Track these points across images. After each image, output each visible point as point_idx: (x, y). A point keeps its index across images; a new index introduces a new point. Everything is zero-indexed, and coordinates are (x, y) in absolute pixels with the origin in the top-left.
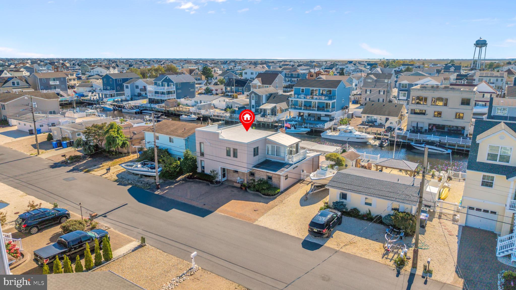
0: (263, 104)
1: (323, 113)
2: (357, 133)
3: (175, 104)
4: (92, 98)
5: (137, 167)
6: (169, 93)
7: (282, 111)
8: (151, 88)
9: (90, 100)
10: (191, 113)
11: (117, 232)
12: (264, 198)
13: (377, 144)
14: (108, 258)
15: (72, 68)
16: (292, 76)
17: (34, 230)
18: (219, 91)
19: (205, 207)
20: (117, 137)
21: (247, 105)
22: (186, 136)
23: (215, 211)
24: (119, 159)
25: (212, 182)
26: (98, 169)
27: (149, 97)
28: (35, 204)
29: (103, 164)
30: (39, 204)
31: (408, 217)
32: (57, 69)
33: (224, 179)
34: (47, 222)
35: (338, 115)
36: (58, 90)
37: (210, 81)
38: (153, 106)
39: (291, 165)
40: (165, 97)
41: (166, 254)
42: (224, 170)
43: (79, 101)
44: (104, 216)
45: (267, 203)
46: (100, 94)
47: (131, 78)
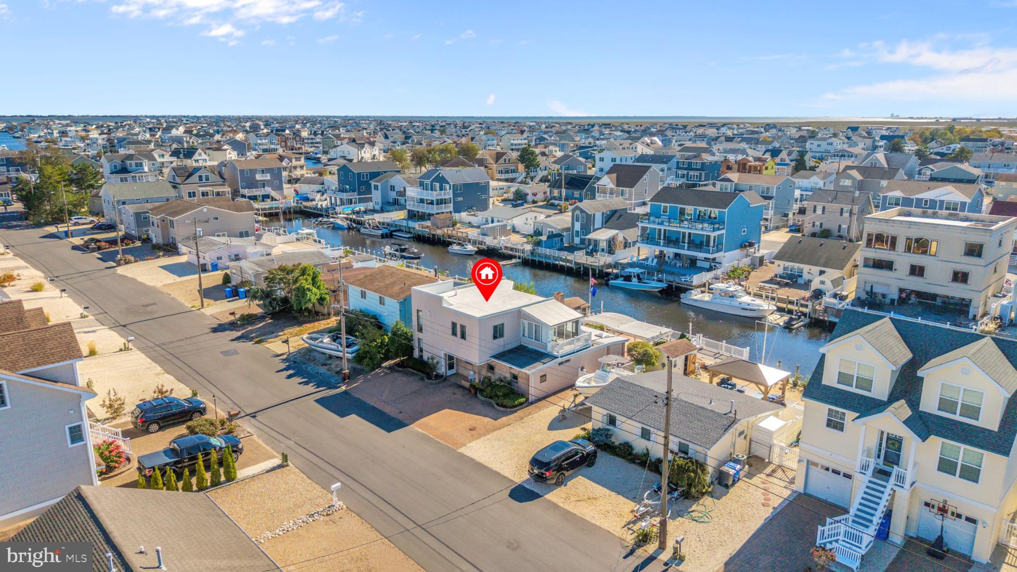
0: (595, 230)
1: (701, 255)
2: (746, 299)
3: (448, 222)
4: (320, 203)
5: (322, 342)
6: (440, 202)
7: (626, 245)
8: (413, 192)
9: (316, 208)
10: (469, 241)
11: (260, 442)
12: (497, 410)
13: (782, 324)
14: (230, 478)
15: (310, 141)
16: (690, 168)
17: (155, 427)
18: (540, 196)
19: (400, 417)
20: (309, 290)
21: (567, 230)
22: (403, 296)
23: (411, 424)
24: (312, 324)
25: (429, 377)
26: (276, 339)
27: (408, 208)
28: (164, 390)
29: (285, 332)
30: (169, 390)
31: (689, 467)
32: (285, 142)
33: (450, 373)
34: (173, 418)
35: (729, 259)
36: (268, 190)
37: (532, 174)
38: (411, 224)
39: (556, 357)
40: (433, 209)
41: (309, 481)
42: (451, 358)
43: (298, 209)
44: (253, 416)
45: (496, 419)
46: (333, 198)
47: (385, 172)
